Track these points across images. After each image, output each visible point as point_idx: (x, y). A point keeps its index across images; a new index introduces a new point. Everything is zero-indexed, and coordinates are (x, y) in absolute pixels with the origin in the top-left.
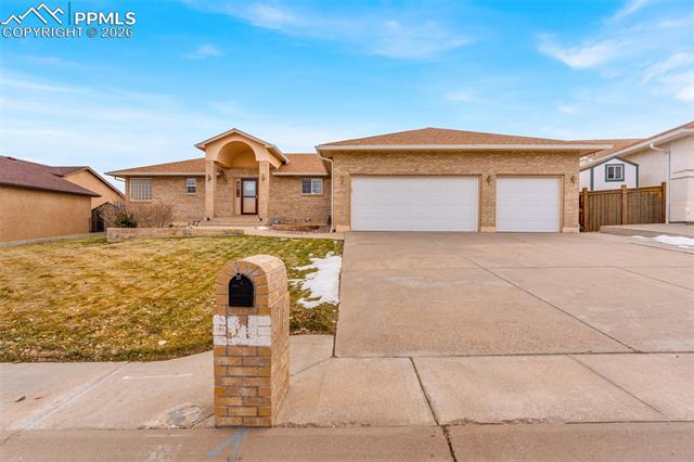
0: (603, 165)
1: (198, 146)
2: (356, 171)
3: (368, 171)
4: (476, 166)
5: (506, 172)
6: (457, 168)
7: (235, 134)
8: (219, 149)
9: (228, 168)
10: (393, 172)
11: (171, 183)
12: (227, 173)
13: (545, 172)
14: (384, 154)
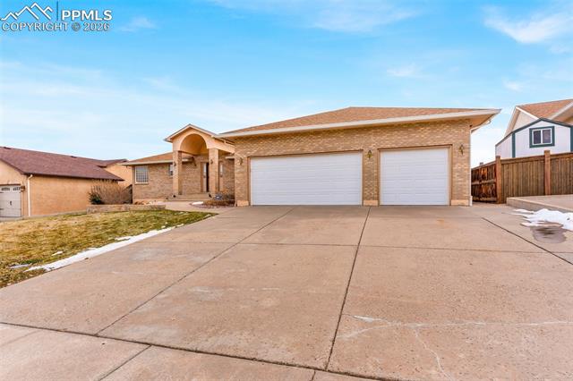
0: (528, 129)
1: (166, 140)
2: (252, 154)
3: (262, 153)
4: (357, 141)
5: (389, 146)
6: (339, 145)
7: (190, 129)
8: (181, 141)
9: (196, 156)
10: (281, 153)
11: (160, 169)
12: (196, 159)
13: (429, 143)
14: (274, 137)
